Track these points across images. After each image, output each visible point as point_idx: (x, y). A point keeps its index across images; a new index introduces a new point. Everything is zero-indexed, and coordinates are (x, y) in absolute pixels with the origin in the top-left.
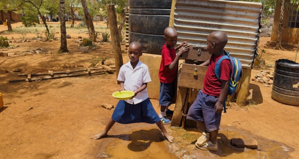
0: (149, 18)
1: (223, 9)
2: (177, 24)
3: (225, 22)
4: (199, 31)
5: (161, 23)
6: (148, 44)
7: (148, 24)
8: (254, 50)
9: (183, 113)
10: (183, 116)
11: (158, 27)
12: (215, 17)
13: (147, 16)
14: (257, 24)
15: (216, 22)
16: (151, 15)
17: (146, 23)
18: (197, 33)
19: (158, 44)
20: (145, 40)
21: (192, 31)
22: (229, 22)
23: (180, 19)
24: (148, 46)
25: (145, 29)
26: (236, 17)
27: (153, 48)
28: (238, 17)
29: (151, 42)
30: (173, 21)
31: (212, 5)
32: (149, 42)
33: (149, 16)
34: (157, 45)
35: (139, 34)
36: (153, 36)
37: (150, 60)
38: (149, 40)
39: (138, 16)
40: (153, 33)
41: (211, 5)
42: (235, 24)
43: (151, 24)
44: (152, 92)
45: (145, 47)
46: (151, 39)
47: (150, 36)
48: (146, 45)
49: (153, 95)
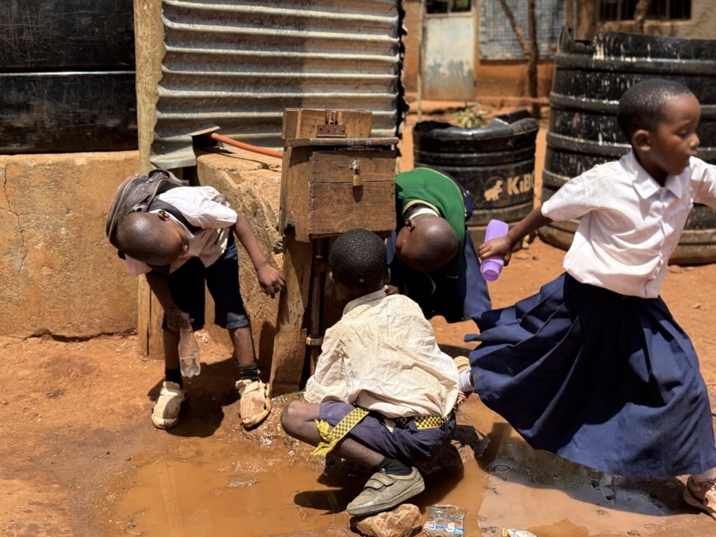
2: (172, 19)
3: (312, 7)
4: (246, 41)
5: (85, 21)
6: (35, 114)
8: (394, 96)
11: (71, 38)
14: (393, 7)
15: (289, 8)
17: (11, 26)
19: (81, 107)
20: (14, 96)
22: (322, 5)
24: (36, 122)
25: (7, 50)
27: (59, 126)
29: (47, 105)
30: (155, 9)
32: (34, 103)
34: (78, 115)
37: (62, 178)
38: (33, 95)
40: (54, 66)
42: (338, 11)
43: (38, 29)
44: (89, 312)
45: (19, 128)
46: (46, 92)
47: (37, 77)
48: (22, 120)
49: (97, 321)
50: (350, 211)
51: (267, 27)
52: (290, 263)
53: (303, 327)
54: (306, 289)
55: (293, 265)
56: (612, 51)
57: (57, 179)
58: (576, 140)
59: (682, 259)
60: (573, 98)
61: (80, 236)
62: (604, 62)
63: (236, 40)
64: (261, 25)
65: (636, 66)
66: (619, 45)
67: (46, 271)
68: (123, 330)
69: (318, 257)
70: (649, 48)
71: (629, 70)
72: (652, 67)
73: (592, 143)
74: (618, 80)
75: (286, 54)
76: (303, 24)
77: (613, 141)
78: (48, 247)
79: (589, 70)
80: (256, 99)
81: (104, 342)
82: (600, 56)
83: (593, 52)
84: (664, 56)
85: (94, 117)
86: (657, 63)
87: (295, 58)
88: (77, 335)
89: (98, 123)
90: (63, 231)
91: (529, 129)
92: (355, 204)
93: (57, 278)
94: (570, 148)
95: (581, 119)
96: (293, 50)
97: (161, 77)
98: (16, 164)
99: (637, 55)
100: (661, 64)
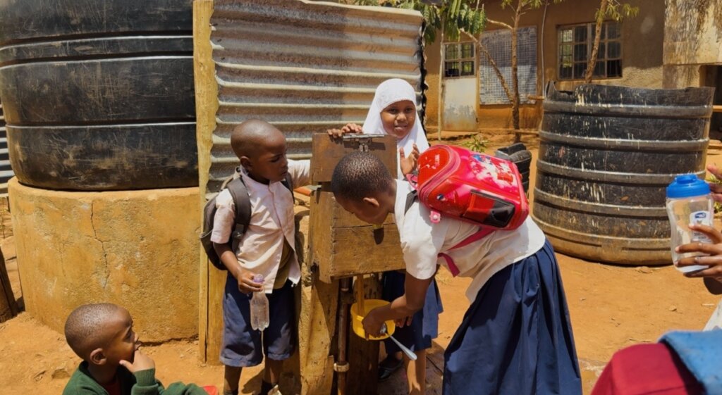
0: (103, 69)
1: (339, 29)
2: (225, 79)
3: (349, 68)
4: (291, 96)
5: (157, 81)
6: (116, 159)
7: (104, 92)
9: (336, 360)
10: (336, 374)
11: (145, 95)
12: (324, 55)
13: (94, 65)
14: (417, 68)
15: (329, 69)
16: (109, 60)
17: (96, 87)
18: (285, 102)
19: (154, 152)
20: (100, 144)
21: (273, 99)
22: (358, 66)
23: (232, 63)
24: (117, 166)
25: (93, 107)
26: (370, 51)
27: (136, 168)
28: (374, 52)
29: (125, 151)
30: (209, 70)
31: (314, 20)
32: (116, 150)
33: (102, 63)
34: (151, 159)
35: (66, 127)
36: (131, 128)
37: (138, 212)
38: (115, 142)
39: (53, 67)
40: (131, 118)
41: (311, 17)
42: (371, 71)
43: (118, 89)
44: (161, 321)
45: (105, 170)
46: (125, 140)
47: (118, 128)
48: (106, 164)
49: (168, 329)
50: (370, 252)
51: (310, 84)
52: (317, 297)
53: (330, 354)
54: (333, 319)
55: (320, 299)
56: (591, 99)
57: (132, 213)
58: (562, 167)
59: (650, 261)
60: (559, 135)
61: (152, 259)
62: (584, 108)
63: (283, 95)
64: (305, 82)
65: (611, 110)
66: (597, 94)
67: (125, 288)
68: (190, 335)
69: (344, 290)
70: (621, 96)
71: (605, 113)
72: (624, 111)
73: (576, 169)
74: (596, 121)
75: (327, 106)
76: (342, 81)
77: (593, 169)
78: (126, 268)
79: (572, 114)
80: (302, 143)
81: (173, 346)
82: (581, 103)
83: (575, 100)
84: (634, 103)
85: (165, 161)
86: (627, 108)
87: (335, 109)
88: (151, 340)
89: (169, 165)
90: (138, 255)
91: (524, 158)
92: (376, 246)
93: (134, 294)
94: (558, 173)
95: (566, 151)
96: (332, 103)
97: (215, 127)
98: (100, 200)
99: (611, 102)
100: (631, 109)
